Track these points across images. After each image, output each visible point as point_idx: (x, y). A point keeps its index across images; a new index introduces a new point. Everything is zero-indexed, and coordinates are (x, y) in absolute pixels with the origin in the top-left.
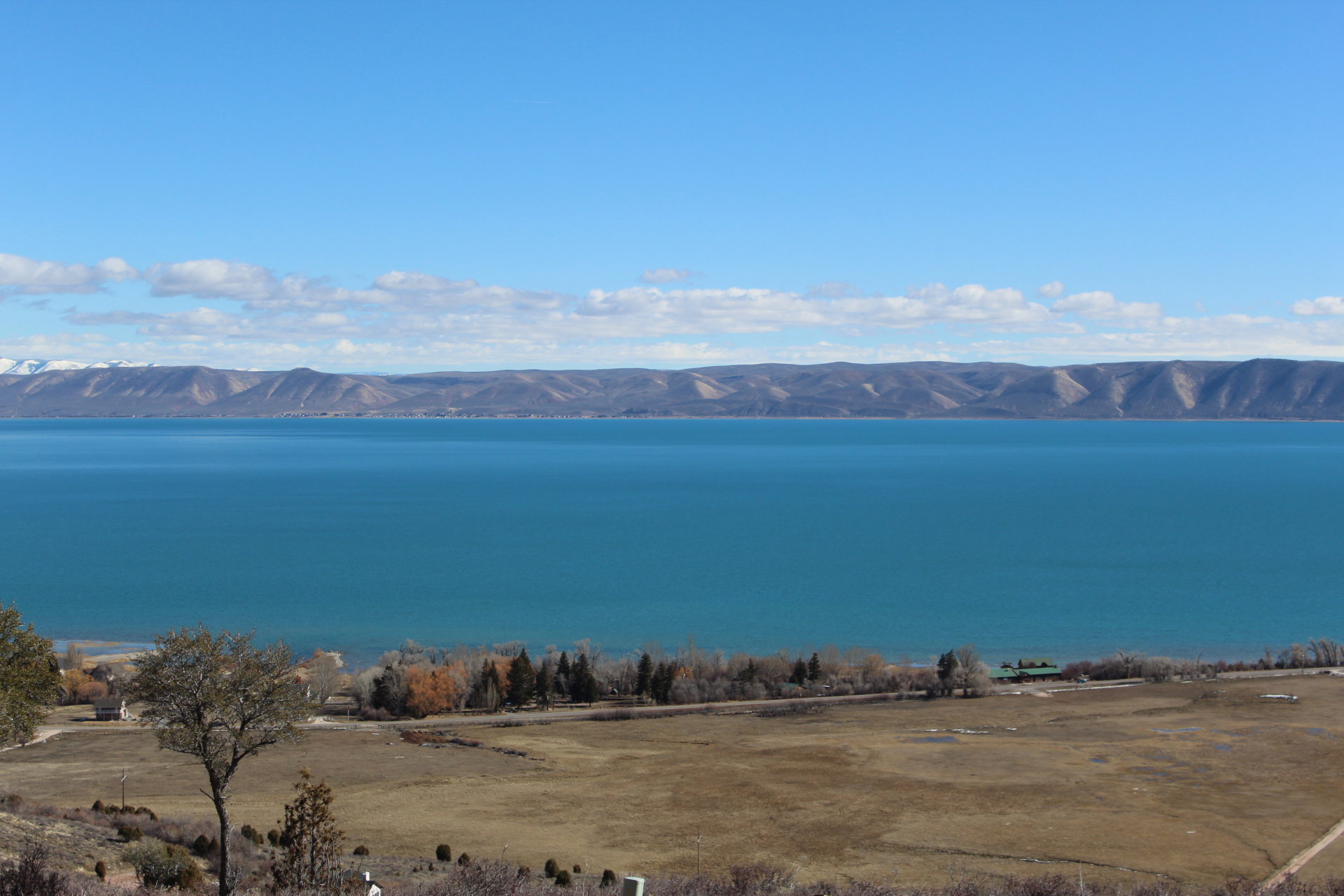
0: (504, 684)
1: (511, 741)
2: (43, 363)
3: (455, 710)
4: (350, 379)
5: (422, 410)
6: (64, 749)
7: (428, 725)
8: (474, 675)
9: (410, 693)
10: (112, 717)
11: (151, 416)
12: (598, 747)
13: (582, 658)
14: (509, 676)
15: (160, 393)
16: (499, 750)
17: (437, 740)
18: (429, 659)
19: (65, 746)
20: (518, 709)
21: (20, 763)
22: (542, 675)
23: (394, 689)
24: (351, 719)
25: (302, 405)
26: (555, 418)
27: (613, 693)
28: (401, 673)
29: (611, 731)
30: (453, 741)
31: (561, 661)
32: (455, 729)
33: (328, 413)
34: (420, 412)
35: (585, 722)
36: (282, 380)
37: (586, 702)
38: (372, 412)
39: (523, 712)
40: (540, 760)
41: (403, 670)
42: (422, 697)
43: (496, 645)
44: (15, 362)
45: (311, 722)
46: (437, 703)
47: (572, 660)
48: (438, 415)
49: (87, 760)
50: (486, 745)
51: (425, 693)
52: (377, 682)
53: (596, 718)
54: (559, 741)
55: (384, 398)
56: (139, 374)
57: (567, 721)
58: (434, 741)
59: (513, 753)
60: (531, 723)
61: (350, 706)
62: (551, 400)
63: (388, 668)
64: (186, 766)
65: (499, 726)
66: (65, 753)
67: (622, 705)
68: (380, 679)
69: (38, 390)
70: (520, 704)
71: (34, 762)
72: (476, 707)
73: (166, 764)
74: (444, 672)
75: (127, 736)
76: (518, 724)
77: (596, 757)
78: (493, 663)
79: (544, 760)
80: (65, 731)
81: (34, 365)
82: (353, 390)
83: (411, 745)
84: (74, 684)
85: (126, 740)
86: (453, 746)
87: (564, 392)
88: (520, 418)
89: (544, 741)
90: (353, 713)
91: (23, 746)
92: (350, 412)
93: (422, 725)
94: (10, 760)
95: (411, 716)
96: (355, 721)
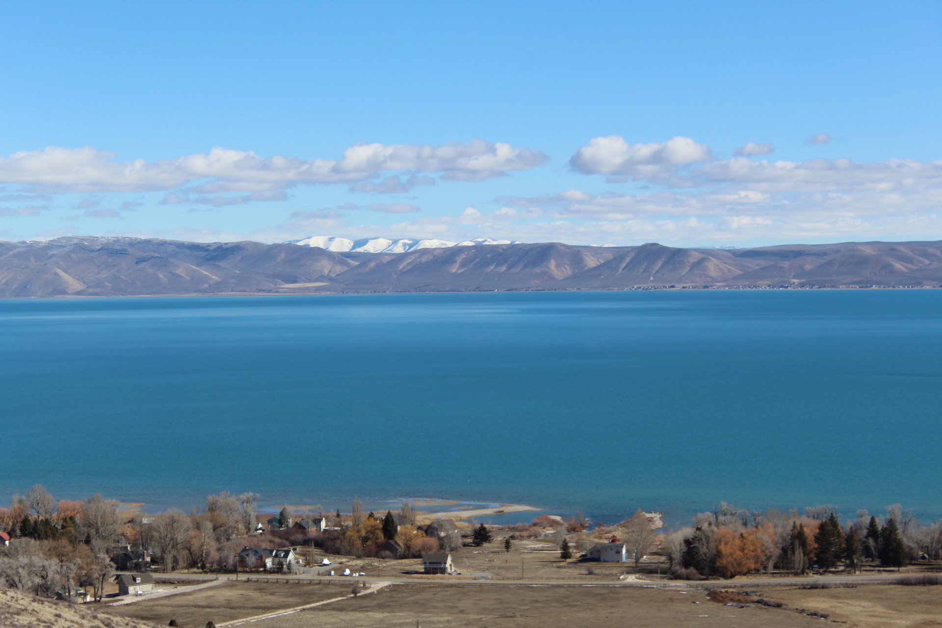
0: (812, 547)
1: (815, 603)
2: (416, 242)
3: (763, 571)
4: (696, 253)
5: (766, 282)
6: (393, 600)
7: (735, 586)
8: (781, 536)
9: (719, 554)
10: (439, 571)
11: (512, 290)
12: (901, 611)
13: (891, 523)
14: (817, 539)
15: (520, 269)
16: (803, 611)
17: (742, 600)
18: (741, 521)
19: (392, 597)
20: (825, 572)
21: (349, 612)
22: (850, 539)
23: (703, 550)
24: (662, 578)
25: (652, 278)
26: (897, 288)
27: (923, 558)
28: (710, 535)
29: (917, 596)
30: (758, 602)
31: (869, 526)
32: (761, 589)
33: (676, 285)
34: (765, 284)
35: (891, 586)
36: (633, 254)
37: (894, 566)
38: (718, 284)
39: (831, 574)
40: (842, 622)
41: (713, 531)
42: (730, 558)
43: (807, 508)
44: (391, 242)
45: (624, 579)
46: (745, 564)
47: (880, 523)
48: (782, 287)
49: (411, 610)
50: (790, 606)
51: (733, 554)
52: (687, 542)
53: (903, 583)
54: (863, 604)
55: (729, 270)
56: (501, 251)
57: (873, 584)
58: (739, 601)
59: (815, 614)
60: (837, 586)
61: (663, 565)
62: (893, 272)
63: (698, 529)
64: (501, 619)
65: (805, 588)
66: (392, 604)
67: (931, 569)
68: (691, 540)
69: (410, 267)
70: (828, 567)
71: (363, 611)
72: (783, 568)
73: (482, 616)
74: (753, 534)
75: (451, 589)
76: (824, 587)
77: (898, 622)
78: (801, 526)
79: (845, 622)
80: (394, 583)
81: (408, 244)
82: (700, 264)
83: (716, 604)
84: (408, 538)
85: (449, 593)
86: (757, 607)
87: (906, 262)
88: (862, 289)
89: (848, 604)
90: (664, 572)
91: (356, 596)
92: (697, 284)
93: (729, 585)
94: (341, 609)
95: (720, 576)
96: (665, 580)
